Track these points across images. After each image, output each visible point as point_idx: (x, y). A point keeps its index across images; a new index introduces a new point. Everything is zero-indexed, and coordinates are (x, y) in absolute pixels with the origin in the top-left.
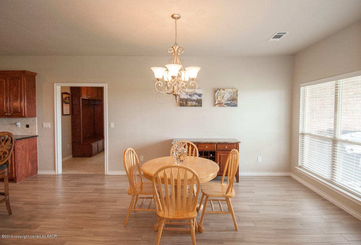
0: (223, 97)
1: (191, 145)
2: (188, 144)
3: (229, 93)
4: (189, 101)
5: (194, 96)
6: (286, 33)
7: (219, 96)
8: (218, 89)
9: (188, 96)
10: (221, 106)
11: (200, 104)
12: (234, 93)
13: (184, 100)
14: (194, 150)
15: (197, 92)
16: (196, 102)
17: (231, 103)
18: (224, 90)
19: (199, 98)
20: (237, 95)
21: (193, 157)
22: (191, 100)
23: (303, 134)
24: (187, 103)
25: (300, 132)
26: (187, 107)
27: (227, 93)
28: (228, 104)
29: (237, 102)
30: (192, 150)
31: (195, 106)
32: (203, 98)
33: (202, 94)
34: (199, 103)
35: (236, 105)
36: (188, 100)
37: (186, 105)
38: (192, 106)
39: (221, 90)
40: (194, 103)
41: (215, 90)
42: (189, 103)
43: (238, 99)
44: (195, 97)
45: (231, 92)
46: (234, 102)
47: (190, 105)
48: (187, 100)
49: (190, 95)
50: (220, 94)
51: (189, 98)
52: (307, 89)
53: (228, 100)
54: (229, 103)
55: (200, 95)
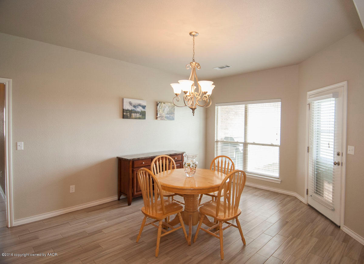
0: (164, 110)
1: (168, 158)
2: (166, 158)
3: (169, 107)
4: (133, 113)
5: (138, 107)
6: (229, 67)
7: (160, 109)
8: (160, 102)
9: (133, 107)
10: (162, 120)
11: (144, 117)
12: (172, 107)
13: (128, 112)
14: (171, 163)
15: (141, 104)
16: (140, 114)
17: (170, 116)
18: (164, 103)
19: (143, 110)
20: (174, 109)
21: (170, 171)
22: (136, 112)
23: (217, 142)
24: (131, 115)
25: (215, 140)
26: (131, 119)
27: (167, 107)
28: (167, 117)
29: (174, 116)
30: (169, 165)
31: (139, 118)
32: (147, 110)
33: (145, 106)
34: (143, 115)
35: (173, 119)
36: (133, 111)
37: (130, 117)
38: (136, 118)
39: (162, 103)
40: (138, 115)
41: (157, 102)
42: (134, 115)
43: (175, 113)
44: (140, 109)
45: (170, 106)
46: (172, 115)
47: (134, 117)
48: (131, 112)
49: (135, 106)
50: (162, 107)
51: (134, 110)
52: (219, 108)
53: (167, 114)
54: (169, 116)
55: (144, 107)
